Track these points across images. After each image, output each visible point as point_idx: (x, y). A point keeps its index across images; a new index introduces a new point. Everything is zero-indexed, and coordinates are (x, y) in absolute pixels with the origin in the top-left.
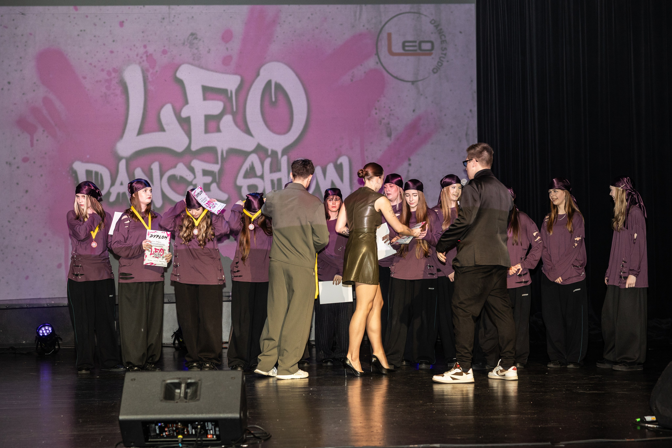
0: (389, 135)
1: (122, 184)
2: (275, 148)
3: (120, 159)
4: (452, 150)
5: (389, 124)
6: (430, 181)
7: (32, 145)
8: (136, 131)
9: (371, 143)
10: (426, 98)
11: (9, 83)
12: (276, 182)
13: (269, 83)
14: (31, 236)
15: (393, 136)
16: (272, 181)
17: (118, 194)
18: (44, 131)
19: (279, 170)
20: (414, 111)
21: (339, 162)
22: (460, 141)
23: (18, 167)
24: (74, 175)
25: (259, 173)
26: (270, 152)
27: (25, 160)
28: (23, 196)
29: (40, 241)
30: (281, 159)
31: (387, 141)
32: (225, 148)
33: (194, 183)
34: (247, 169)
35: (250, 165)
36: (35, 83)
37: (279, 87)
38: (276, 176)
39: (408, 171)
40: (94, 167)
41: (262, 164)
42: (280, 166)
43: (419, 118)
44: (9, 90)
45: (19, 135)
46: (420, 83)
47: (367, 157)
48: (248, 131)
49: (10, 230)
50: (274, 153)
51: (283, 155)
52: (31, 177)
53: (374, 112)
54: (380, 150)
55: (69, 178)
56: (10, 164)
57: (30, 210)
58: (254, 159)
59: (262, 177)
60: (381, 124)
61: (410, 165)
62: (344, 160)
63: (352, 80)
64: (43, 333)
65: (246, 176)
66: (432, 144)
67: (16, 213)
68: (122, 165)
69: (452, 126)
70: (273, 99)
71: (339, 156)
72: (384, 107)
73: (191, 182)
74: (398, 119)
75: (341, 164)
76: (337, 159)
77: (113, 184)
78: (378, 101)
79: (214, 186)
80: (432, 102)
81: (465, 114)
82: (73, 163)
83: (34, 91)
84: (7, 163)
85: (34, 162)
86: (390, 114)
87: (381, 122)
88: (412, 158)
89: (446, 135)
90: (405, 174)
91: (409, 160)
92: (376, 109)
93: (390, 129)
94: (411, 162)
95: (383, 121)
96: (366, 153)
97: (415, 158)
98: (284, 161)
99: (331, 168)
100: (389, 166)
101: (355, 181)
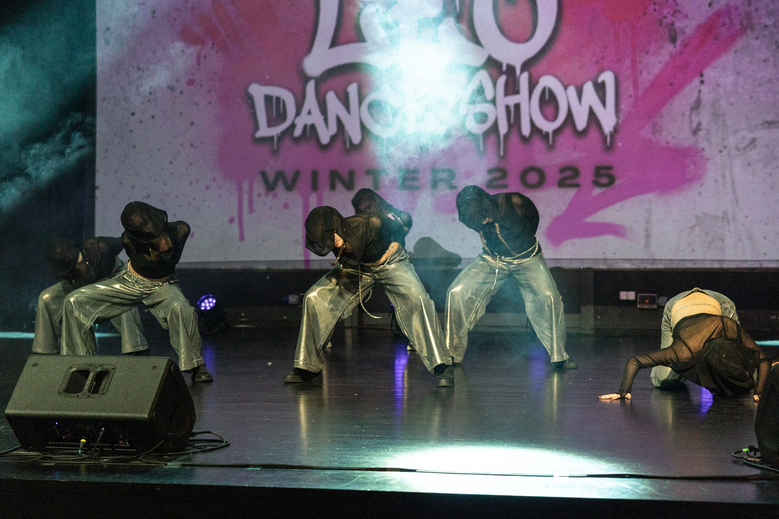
0: (673, 40)
1: (309, 113)
2: (512, 62)
3: (306, 79)
4: (765, 61)
5: (673, 24)
6: (732, 104)
7: (199, 64)
8: (328, 42)
9: (647, 52)
12: (512, 109)
14: (197, 181)
15: (679, 42)
16: (507, 108)
17: (305, 126)
18: (213, 45)
19: (516, 92)
20: (710, 5)
21: (600, 80)
22: (778, 47)
23: (181, 93)
24: (250, 102)
25: (490, 96)
26: (504, 68)
27: (190, 83)
28: (187, 130)
29: (208, 188)
30: (519, 77)
31: (670, 49)
34: (474, 91)
35: (478, 85)
38: (512, 100)
39: (700, 91)
40: (275, 91)
41: (495, 84)
42: (519, 87)
43: (718, 14)
45: (183, 51)
47: (641, 72)
48: (476, 41)
49: (172, 174)
50: (511, 70)
51: (522, 70)
52: (198, 104)
53: (651, 8)
54: (660, 62)
55: (244, 105)
56: (172, 89)
57: (195, 147)
58: (483, 77)
59: (493, 102)
60: (661, 25)
62: (608, 77)
64: (205, 307)
65: (472, 102)
66: (736, 51)
67: (179, 152)
68: (311, 87)
69: (766, 26)
71: (601, 71)
74: (687, 16)
75: (603, 83)
76: (598, 76)
77: (298, 113)
82: (248, 86)
84: (168, 87)
85: (201, 86)
86: (675, 11)
87: (661, 22)
88: (705, 72)
89: (757, 38)
90: (695, 96)
91: (702, 75)
92: (655, 4)
93: (675, 32)
94: (705, 78)
95: (665, 21)
96: (639, 67)
97: (710, 73)
98: (524, 79)
99: (589, 88)
100: (671, 84)
101: (623, 106)
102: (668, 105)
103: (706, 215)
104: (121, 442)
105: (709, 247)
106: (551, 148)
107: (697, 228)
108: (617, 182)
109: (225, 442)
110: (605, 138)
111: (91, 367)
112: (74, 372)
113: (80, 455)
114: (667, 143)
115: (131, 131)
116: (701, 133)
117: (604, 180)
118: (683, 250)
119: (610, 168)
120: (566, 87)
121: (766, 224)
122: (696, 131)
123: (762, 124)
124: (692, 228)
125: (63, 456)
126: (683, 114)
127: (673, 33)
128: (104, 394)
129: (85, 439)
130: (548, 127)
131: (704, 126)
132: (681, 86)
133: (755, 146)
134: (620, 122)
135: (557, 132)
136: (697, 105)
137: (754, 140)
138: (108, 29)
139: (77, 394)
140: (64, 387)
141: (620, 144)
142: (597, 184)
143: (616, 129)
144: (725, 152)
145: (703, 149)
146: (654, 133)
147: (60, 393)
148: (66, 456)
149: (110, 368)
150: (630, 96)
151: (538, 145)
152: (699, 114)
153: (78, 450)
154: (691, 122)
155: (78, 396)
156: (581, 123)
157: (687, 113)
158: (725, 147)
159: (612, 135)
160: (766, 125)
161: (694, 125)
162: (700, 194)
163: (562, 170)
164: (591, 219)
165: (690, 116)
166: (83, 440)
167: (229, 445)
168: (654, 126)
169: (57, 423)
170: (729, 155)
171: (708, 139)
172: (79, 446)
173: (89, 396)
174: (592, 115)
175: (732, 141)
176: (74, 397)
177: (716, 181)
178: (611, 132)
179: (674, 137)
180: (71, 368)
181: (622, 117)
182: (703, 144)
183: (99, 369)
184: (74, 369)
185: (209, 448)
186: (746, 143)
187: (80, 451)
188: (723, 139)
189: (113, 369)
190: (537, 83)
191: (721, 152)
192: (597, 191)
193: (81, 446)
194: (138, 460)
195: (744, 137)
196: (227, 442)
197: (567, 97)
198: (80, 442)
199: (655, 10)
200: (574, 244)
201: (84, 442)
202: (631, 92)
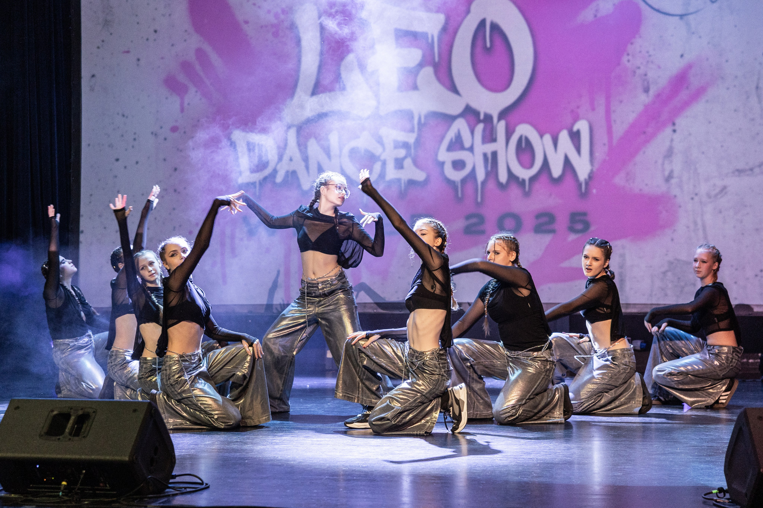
0: (646, 90)
1: (291, 160)
2: (489, 111)
3: (289, 127)
4: (735, 111)
5: (646, 75)
6: (703, 153)
7: (182, 110)
8: (310, 90)
9: (621, 102)
10: (700, 37)
11: (155, 31)
12: (489, 156)
13: (483, 23)
14: (180, 226)
15: (652, 92)
16: (485, 155)
17: (287, 172)
18: (196, 92)
19: (493, 140)
20: (682, 56)
21: (575, 129)
22: (748, 97)
23: (165, 139)
24: (232, 148)
25: (467, 144)
26: (482, 117)
27: (174, 129)
28: (171, 176)
29: (191, 233)
30: (497, 126)
31: (643, 99)
32: (424, 112)
33: (382, 158)
34: (451, 140)
35: (455, 134)
36: (186, 31)
37: (495, 27)
38: (490, 148)
39: (672, 140)
40: (257, 139)
41: (472, 132)
42: (496, 135)
43: (689, 67)
44: (155, 40)
45: (167, 98)
46: (691, 17)
47: (615, 121)
48: (454, 89)
49: (155, 219)
50: (488, 118)
51: (499, 119)
52: (181, 151)
53: (625, 59)
54: (633, 112)
56: (156, 135)
57: (179, 193)
58: (461, 125)
59: (471, 149)
60: (634, 76)
61: (674, 131)
63: (595, 16)
65: (450, 149)
66: (707, 101)
68: (292, 134)
69: (736, 77)
70: (488, 45)
71: (576, 119)
72: (640, 52)
73: (379, 157)
74: (659, 67)
75: (578, 132)
76: (573, 124)
77: (280, 158)
78: (632, 44)
79: (408, 162)
80: (709, 43)
81: (756, 59)
82: (231, 132)
83: (185, 40)
84: (152, 133)
85: (185, 133)
86: (648, 62)
87: (635, 72)
88: (678, 121)
89: (728, 89)
90: (668, 144)
91: (674, 124)
92: (628, 55)
93: (648, 83)
94: (676, 127)
95: (638, 72)
96: (613, 116)
97: (682, 122)
98: (501, 127)
99: (564, 136)
100: (645, 133)
101: (597, 154)
102: (641, 153)
103: (678, 260)
104: (101, 485)
105: (681, 291)
106: (527, 194)
107: (669, 274)
108: (592, 228)
109: (205, 485)
110: (580, 185)
111: (72, 411)
112: (55, 416)
113: (60, 497)
114: (641, 190)
115: (116, 177)
116: (674, 181)
117: (579, 227)
118: (655, 295)
119: (585, 214)
120: (541, 136)
121: (736, 269)
122: (668, 178)
123: (733, 172)
124: (664, 273)
125: (44, 498)
126: (656, 162)
127: (646, 83)
128: (84, 437)
129: (66, 481)
130: (524, 174)
131: (676, 174)
132: (654, 135)
133: (726, 193)
134: (594, 170)
135: (533, 179)
136: (669, 154)
137: (724, 188)
138: (93, 76)
139: (58, 437)
140: (45, 430)
141: (594, 191)
142: (572, 230)
143: (591, 177)
144: (696, 199)
145: (675, 196)
146: (627, 180)
147: (41, 436)
148: (47, 498)
149: (91, 411)
150: (604, 144)
151: (515, 191)
152: (671, 162)
153: (59, 492)
154: (663, 170)
155: (59, 439)
156: (557, 170)
157: (660, 161)
158: (696, 194)
159: (587, 183)
160: (737, 173)
161: (667, 173)
162: (672, 240)
163: (538, 216)
164: (566, 264)
165: (663, 164)
166: (64, 483)
167: (208, 487)
168: (628, 174)
169: (38, 466)
170: (701, 202)
171: (680, 186)
172: (60, 488)
173: (70, 439)
174: (567, 162)
175: (704, 188)
176: (55, 440)
177: (688, 227)
178: (585, 180)
179: (647, 185)
180: (52, 411)
181: (596, 166)
182: (675, 191)
183: (80, 413)
184: (55, 413)
185: (188, 490)
186: (718, 190)
187: (61, 494)
188: (695, 186)
189: (94, 412)
190: (513, 131)
191: (692, 199)
192: (572, 237)
193: (62, 488)
194: (119, 503)
195: (715, 185)
196: (207, 484)
197: (543, 145)
198: (60, 484)
199: (629, 61)
200: (550, 288)
201: (65, 485)
202: (606, 141)
